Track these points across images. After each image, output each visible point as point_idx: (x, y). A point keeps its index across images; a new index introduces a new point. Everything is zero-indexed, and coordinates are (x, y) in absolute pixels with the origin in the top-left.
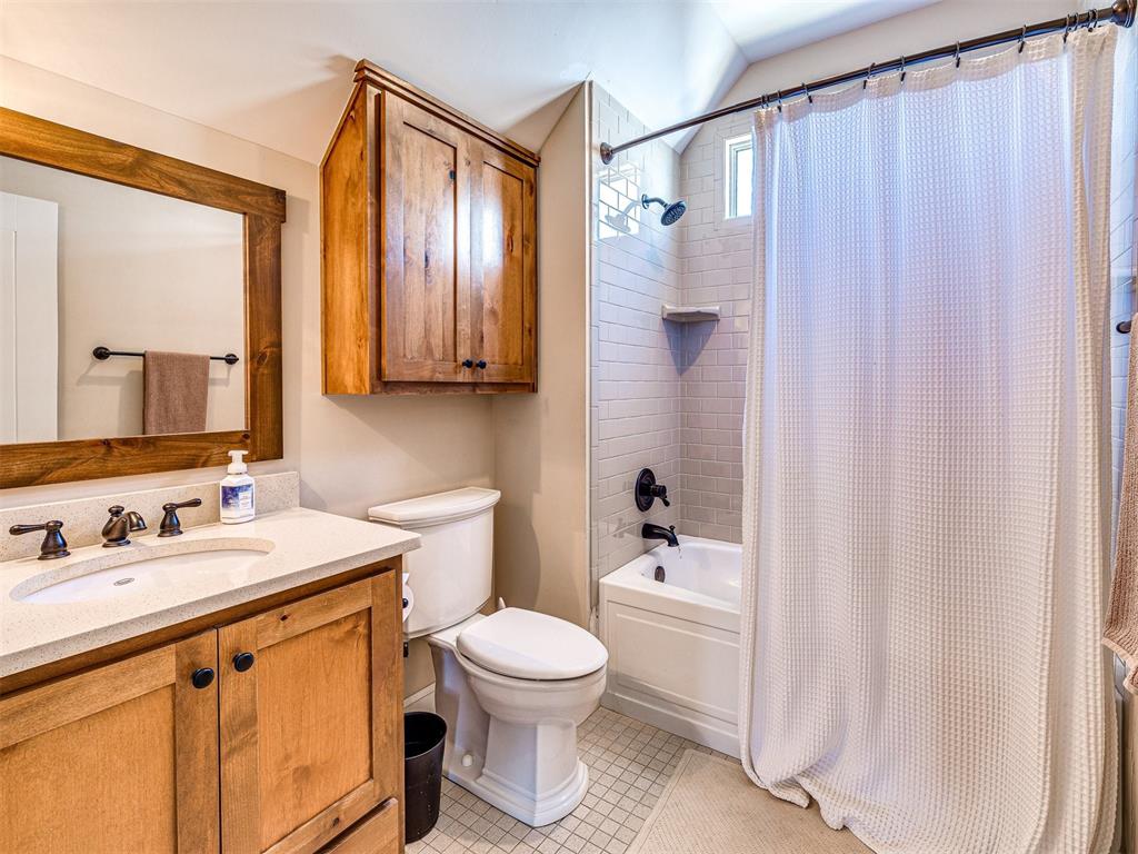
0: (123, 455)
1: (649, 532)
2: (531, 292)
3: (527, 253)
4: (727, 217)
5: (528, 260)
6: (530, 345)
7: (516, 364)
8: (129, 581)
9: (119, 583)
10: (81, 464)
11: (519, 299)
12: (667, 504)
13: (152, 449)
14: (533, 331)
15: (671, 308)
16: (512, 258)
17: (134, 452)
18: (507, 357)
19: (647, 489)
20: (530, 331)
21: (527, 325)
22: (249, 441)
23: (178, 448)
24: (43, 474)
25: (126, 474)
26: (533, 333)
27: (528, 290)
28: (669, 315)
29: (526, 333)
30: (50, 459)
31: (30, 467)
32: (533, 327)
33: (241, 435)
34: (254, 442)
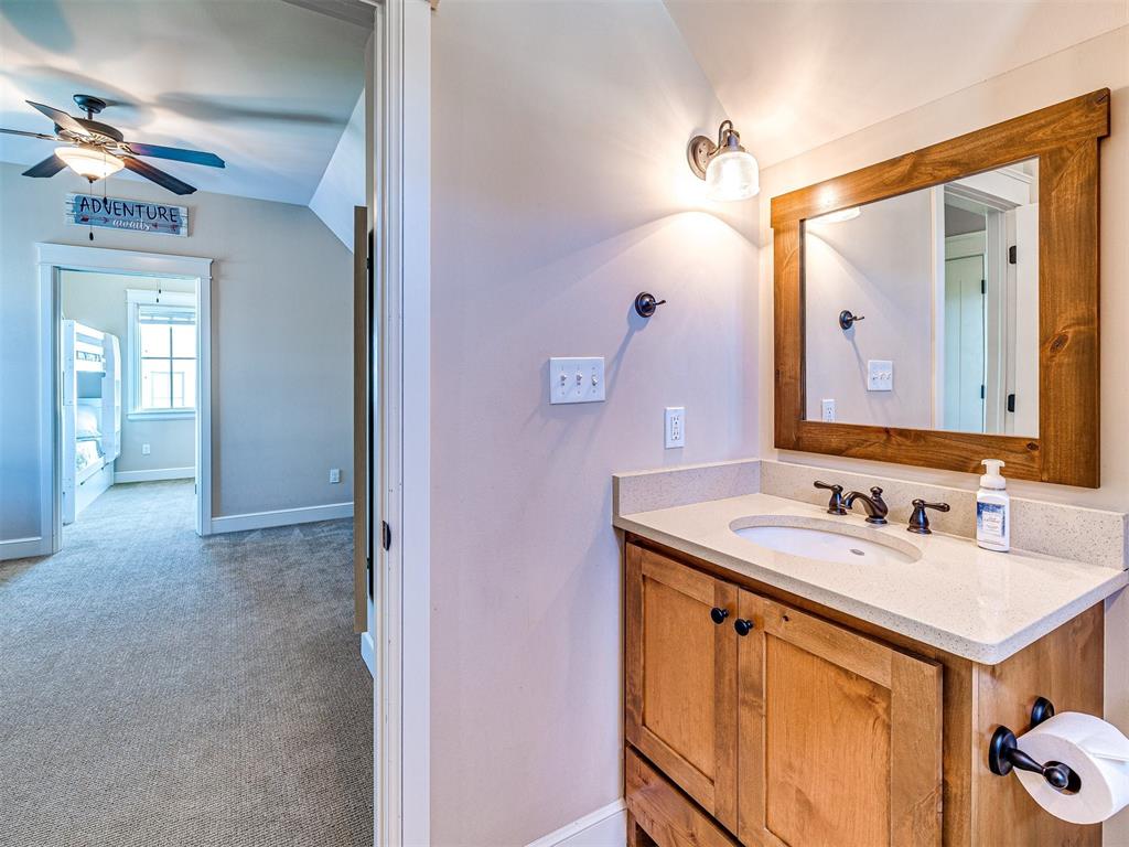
0: (899, 445)
8: (861, 554)
9: (854, 551)
10: (870, 445)
13: (923, 442)
17: (908, 443)
22: (1036, 453)
23: (945, 446)
24: (847, 449)
25: (900, 463)
30: (853, 438)
31: (841, 443)
33: (1024, 444)
34: (1045, 455)
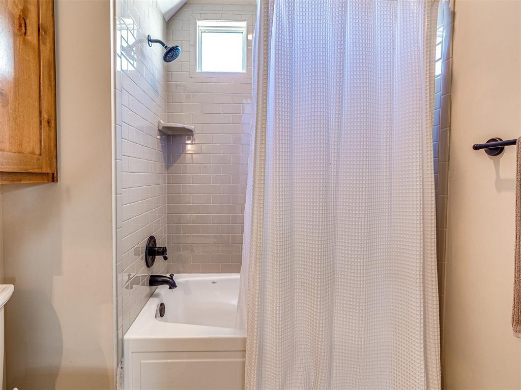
1: (154, 281)
2: (50, 85)
3: (44, 43)
4: (197, 71)
5: (46, 51)
6: (49, 136)
7: (33, 153)
11: (35, 87)
12: (166, 258)
14: (53, 122)
15: (164, 123)
16: (25, 42)
18: (21, 145)
19: (153, 251)
20: (49, 122)
21: (45, 115)
26: (53, 125)
27: (47, 82)
28: (163, 127)
29: (44, 123)
32: (53, 118)
